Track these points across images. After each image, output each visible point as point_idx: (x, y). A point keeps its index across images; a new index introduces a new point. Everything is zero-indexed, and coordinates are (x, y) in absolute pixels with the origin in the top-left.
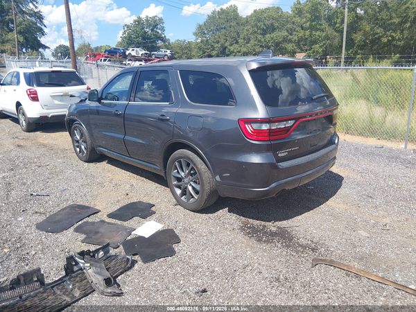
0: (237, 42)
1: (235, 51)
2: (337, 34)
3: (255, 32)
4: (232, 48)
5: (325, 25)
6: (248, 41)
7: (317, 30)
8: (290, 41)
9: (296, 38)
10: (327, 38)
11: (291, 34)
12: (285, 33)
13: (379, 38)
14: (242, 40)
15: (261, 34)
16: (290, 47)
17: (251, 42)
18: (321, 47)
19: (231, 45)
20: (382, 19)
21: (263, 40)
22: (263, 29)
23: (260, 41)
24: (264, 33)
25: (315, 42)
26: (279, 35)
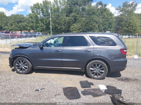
0: (7, 25)
1: (7, 28)
2: (44, 25)
3: (15, 22)
4: (5, 27)
5: (40, 22)
6: (12, 25)
7: (38, 24)
8: (28, 26)
9: (30, 25)
10: (41, 26)
11: (28, 24)
12: (26, 24)
13: (57, 27)
14: (9, 25)
15: (17, 23)
16: (28, 28)
17: (13, 25)
18: (40, 29)
19: (5, 26)
20: (58, 22)
21: (18, 25)
22: (18, 22)
23: (17, 25)
24: (18, 23)
25: (38, 27)
26: (24, 24)
